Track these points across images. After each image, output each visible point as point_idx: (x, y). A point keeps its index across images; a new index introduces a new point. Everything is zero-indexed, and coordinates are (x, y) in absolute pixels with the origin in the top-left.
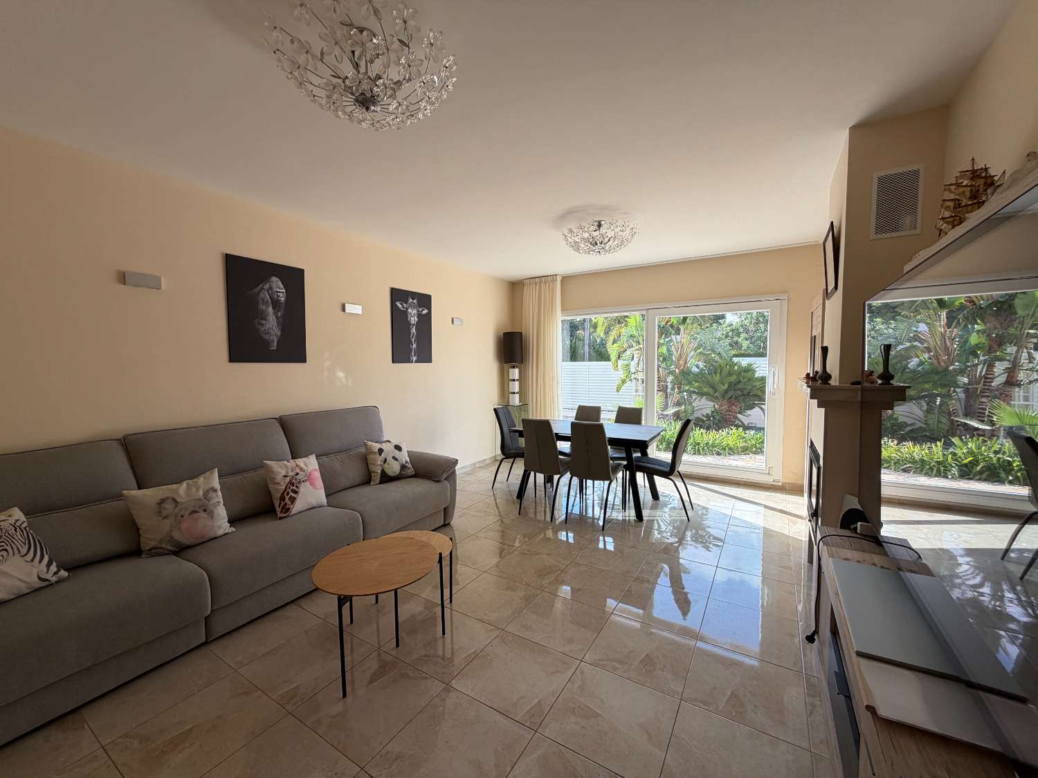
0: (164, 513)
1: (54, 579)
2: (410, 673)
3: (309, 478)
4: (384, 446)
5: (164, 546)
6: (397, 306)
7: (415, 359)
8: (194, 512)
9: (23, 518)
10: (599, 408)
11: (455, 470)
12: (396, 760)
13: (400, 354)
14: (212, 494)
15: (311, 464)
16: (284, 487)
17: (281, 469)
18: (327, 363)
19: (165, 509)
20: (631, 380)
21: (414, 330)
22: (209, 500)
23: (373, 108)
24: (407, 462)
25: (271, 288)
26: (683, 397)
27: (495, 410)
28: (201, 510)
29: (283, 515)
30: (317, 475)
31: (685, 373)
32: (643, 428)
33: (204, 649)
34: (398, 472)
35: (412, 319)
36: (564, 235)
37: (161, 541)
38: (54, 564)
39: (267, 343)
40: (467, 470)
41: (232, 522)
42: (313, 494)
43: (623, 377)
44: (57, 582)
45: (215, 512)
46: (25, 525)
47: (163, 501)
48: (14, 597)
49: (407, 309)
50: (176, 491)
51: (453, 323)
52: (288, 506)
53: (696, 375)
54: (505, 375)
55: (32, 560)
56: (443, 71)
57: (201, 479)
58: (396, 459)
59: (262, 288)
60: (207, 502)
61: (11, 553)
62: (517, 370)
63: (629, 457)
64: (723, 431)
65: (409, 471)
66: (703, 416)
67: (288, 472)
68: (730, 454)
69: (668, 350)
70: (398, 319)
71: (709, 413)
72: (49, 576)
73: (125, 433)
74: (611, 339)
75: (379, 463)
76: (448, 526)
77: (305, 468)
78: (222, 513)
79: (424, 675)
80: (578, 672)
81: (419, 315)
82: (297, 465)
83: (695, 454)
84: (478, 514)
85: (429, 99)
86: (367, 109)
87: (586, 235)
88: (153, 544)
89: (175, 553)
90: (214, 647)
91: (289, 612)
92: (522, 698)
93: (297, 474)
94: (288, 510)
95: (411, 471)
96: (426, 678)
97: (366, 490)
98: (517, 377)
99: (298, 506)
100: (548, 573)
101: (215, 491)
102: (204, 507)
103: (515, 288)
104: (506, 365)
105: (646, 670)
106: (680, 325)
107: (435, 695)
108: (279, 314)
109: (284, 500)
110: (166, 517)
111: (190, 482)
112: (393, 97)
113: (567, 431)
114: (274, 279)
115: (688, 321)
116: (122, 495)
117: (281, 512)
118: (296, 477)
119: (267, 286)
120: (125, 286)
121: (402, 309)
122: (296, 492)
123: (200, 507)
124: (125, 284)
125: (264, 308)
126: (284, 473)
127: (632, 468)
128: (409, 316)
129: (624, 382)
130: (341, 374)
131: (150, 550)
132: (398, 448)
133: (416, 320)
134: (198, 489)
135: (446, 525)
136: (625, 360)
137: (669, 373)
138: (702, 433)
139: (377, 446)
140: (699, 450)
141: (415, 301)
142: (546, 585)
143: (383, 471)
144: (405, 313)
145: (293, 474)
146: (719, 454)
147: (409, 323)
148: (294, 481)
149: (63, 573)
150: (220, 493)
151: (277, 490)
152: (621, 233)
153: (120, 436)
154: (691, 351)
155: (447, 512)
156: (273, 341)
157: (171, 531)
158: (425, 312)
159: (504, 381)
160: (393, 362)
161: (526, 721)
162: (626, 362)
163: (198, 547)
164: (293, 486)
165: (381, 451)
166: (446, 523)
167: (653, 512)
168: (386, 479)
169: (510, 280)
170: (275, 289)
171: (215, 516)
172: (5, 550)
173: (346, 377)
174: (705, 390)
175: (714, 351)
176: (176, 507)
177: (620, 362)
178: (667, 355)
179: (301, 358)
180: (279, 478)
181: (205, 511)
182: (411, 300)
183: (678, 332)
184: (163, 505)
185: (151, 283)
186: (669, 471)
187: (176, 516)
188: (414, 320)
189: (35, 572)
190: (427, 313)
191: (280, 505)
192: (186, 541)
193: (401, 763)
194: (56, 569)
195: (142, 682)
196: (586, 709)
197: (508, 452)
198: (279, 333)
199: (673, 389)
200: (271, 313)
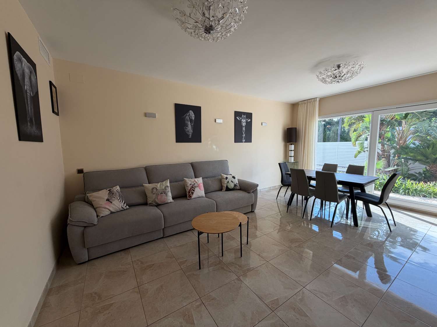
0: (153, 192)
1: (125, 208)
2: (225, 268)
3: (199, 186)
4: (228, 176)
5: (153, 203)
6: (237, 119)
7: (244, 141)
8: (162, 193)
9: (119, 189)
10: (337, 165)
11: (257, 189)
12: (212, 299)
13: (238, 139)
14: (167, 188)
15: (200, 180)
16: (190, 188)
17: (189, 182)
18: (210, 142)
19: (154, 191)
20: (365, 151)
21: (244, 129)
22: (166, 190)
23: (211, 32)
24: (237, 183)
25: (189, 115)
26: (401, 162)
27: (279, 164)
28: (164, 193)
29: (189, 198)
30: (202, 185)
31: (403, 147)
32: (364, 177)
33: (162, 239)
34: (233, 187)
35: (243, 124)
36: (317, 75)
37: (152, 201)
38: (125, 204)
39: (188, 135)
40: (267, 190)
41: (173, 198)
42: (200, 192)
43: (359, 150)
44: (126, 209)
45: (168, 194)
46: (119, 191)
47: (153, 188)
48: (116, 211)
49: (241, 120)
50: (157, 186)
51: (262, 125)
52: (191, 195)
53: (413, 149)
54: (287, 148)
55: (120, 202)
56: (240, 5)
57: (164, 182)
58: (233, 182)
59: (187, 115)
60: (165, 190)
61: (116, 199)
62: (293, 146)
63: (351, 192)
64: (430, 183)
65: (237, 187)
66: (417, 173)
67: (191, 183)
68: (434, 197)
69: (393, 135)
70: (237, 124)
71: (422, 171)
72: (124, 207)
73: (146, 165)
74: (352, 129)
75: (226, 183)
76: (253, 212)
77: (198, 182)
78: (170, 194)
79: (230, 270)
80: (301, 292)
81: (247, 122)
82: (195, 181)
83: (405, 195)
84: (267, 209)
85: (235, 20)
86: (209, 33)
87: (329, 74)
88: (150, 202)
89: (156, 206)
90: (165, 239)
91: (188, 233)
92: (270, 294)
93: (195, 184)
94: (191, 197)
96: (230, 272)
97: (220, 193)
98: (293, 149)
99: (194, 196)
100: (296, 242)
101: (168, 187)
102: (164, 192)
103: (294, 107)
104: (288, 143)
105: (341, 304)
106: (402, 119)
107: (232, 280)
108: (192, 124)
109: (190, 193)
110: (154, 194)
111: (161, 183)
112: (219, 24)
113: (314, 175)
114: (191, 111)
115: (409, 117)
116: (143, 185)
117: (189, 197)
118: (194, 185)
119: (188, 114)
120: (146, 118)
121: (239, 120)
122: (194, 191)
123: (163, 192)
124: (146, 117)
125: (187, 122)
126: (190, 183)
127: (353, 198)
128: (242, 123)
129: (359, 152)
130: (214, 147)
131: (150, 204)
132: (234, 177)
133: (245, 124)
134: (163, 185)
135: (252, 212)
136: (361, 140)
137: (392, 148)
138: (412, 183)
139: (225, 176)
140: (408, 192)
141: (245, 116)
142: (293, 247)
143: (227, 186)
144: (241, 121)
145: (193, 184)
146: (424, 196)
147: (242, 126)
148: (193, 186)
149: (127, 207)
150: (169, 188)
151: (188, 189)
152: (352, 69)
153: (145, 167)
154: (409, 135)
155: (253, 206)
156: (190, 135)
157: (155, 199)
158: (249, 120)
159: (286, 151)
160: (235, 142)
161: (270, 305)
162: (361, 142)
163: (162, 205)
164: (193, 188)
165: (227, 178)
166: (253, 211)
167: (367, 223)
168: (228, 189)
169: (293, 102)
170: (191, 115)
171: (168, 196)
172: (114, 197)
173: (216, 148)
174: (419, 158)
175: (428, 134)
176: (156, 191)
177: (357, 142)
178: (392, 138)
179: (199, 141)
180: (188, 185)
181: (165, 193)
182: (243, 116)
183: (400, 124)
184: (153, 190)
185: (153, 116)
186: (379, 202)
187: (156, 194)
188: (244, 124)
189: (121, 205)
190: (250, 121)
191: (188, 194)
192: (160, 203)
193: (214, 301)
194: (126, 205)
195: (145, 245)
196: (301, 310)
197: (284, 183)
198: (192, 132)
199: (394, 157)
200: (189, 124)
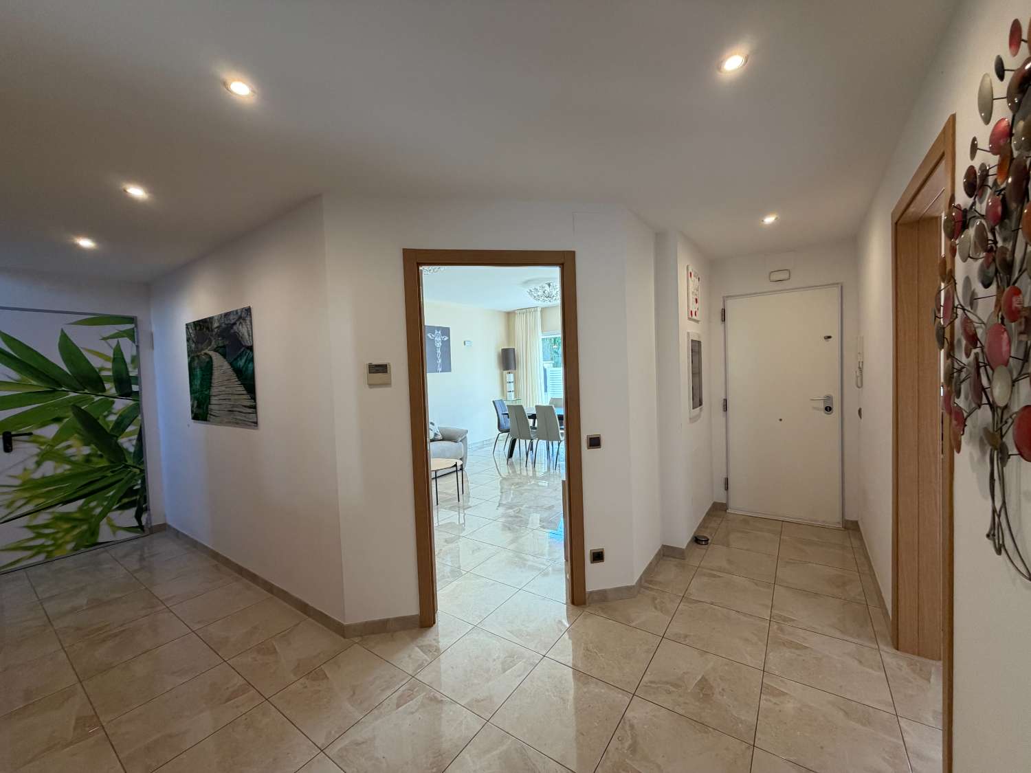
6: (428, 337)
7: (440, 370)
11: (466, 437)
21: (439, 351)
24: (437, 431)
27: (493, 402)
34: (433, 436)
49: (435, 338)
51: (465, 344)
54: (504, 379)
58: (431, 429)
62: (512, 375)
81: (443, 342)
95: (440, 437)
98: (512, 380)
103: (509, 317)
104: (505, 372)
128: (436, 343)
132: (432, 423)
133: (441, 344)
141: (439, 332)
144: (433, 341)
147: (436, 347)
158: (446, 338)
169: (506, 311)
182: (437, 332)
188: (439, 345)
190: (447, 340)
197: (502, 429)
